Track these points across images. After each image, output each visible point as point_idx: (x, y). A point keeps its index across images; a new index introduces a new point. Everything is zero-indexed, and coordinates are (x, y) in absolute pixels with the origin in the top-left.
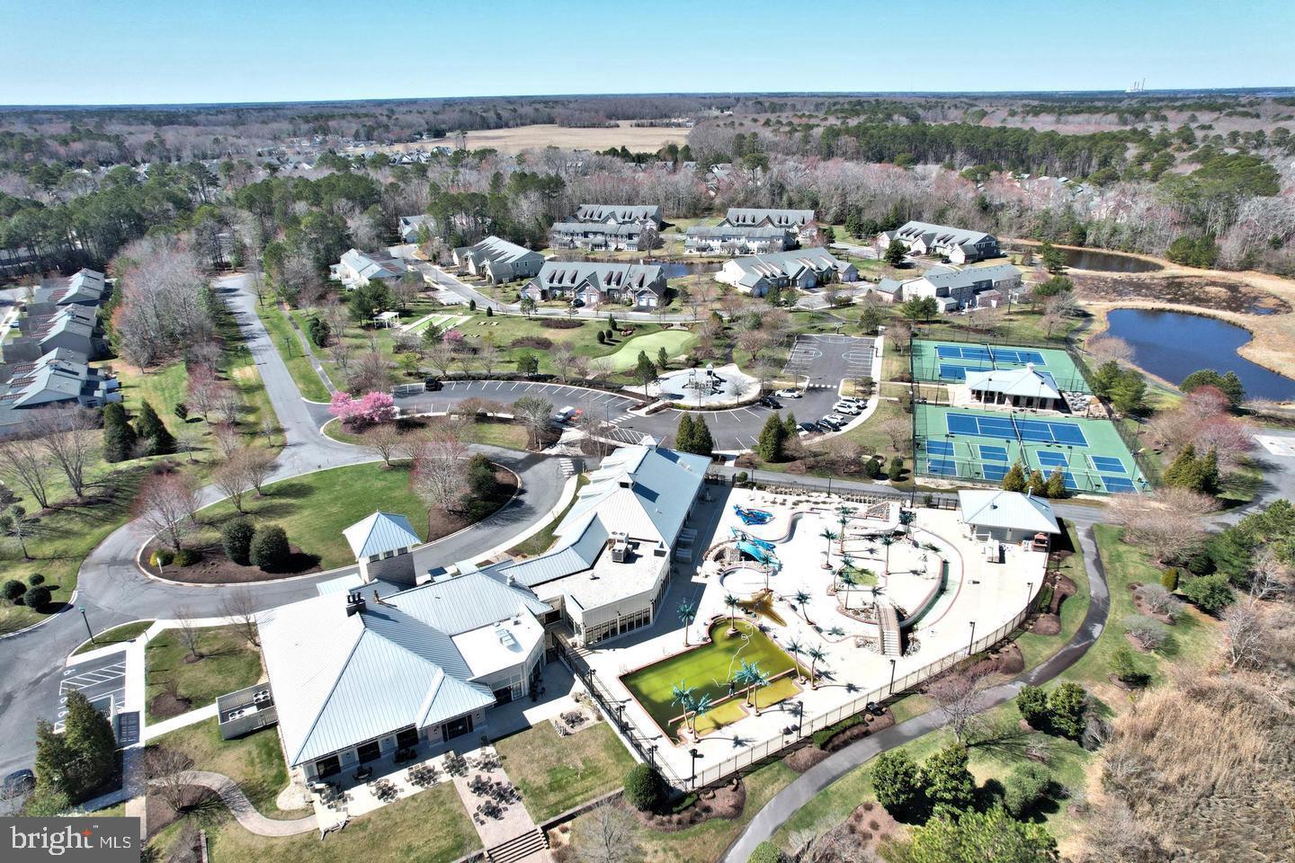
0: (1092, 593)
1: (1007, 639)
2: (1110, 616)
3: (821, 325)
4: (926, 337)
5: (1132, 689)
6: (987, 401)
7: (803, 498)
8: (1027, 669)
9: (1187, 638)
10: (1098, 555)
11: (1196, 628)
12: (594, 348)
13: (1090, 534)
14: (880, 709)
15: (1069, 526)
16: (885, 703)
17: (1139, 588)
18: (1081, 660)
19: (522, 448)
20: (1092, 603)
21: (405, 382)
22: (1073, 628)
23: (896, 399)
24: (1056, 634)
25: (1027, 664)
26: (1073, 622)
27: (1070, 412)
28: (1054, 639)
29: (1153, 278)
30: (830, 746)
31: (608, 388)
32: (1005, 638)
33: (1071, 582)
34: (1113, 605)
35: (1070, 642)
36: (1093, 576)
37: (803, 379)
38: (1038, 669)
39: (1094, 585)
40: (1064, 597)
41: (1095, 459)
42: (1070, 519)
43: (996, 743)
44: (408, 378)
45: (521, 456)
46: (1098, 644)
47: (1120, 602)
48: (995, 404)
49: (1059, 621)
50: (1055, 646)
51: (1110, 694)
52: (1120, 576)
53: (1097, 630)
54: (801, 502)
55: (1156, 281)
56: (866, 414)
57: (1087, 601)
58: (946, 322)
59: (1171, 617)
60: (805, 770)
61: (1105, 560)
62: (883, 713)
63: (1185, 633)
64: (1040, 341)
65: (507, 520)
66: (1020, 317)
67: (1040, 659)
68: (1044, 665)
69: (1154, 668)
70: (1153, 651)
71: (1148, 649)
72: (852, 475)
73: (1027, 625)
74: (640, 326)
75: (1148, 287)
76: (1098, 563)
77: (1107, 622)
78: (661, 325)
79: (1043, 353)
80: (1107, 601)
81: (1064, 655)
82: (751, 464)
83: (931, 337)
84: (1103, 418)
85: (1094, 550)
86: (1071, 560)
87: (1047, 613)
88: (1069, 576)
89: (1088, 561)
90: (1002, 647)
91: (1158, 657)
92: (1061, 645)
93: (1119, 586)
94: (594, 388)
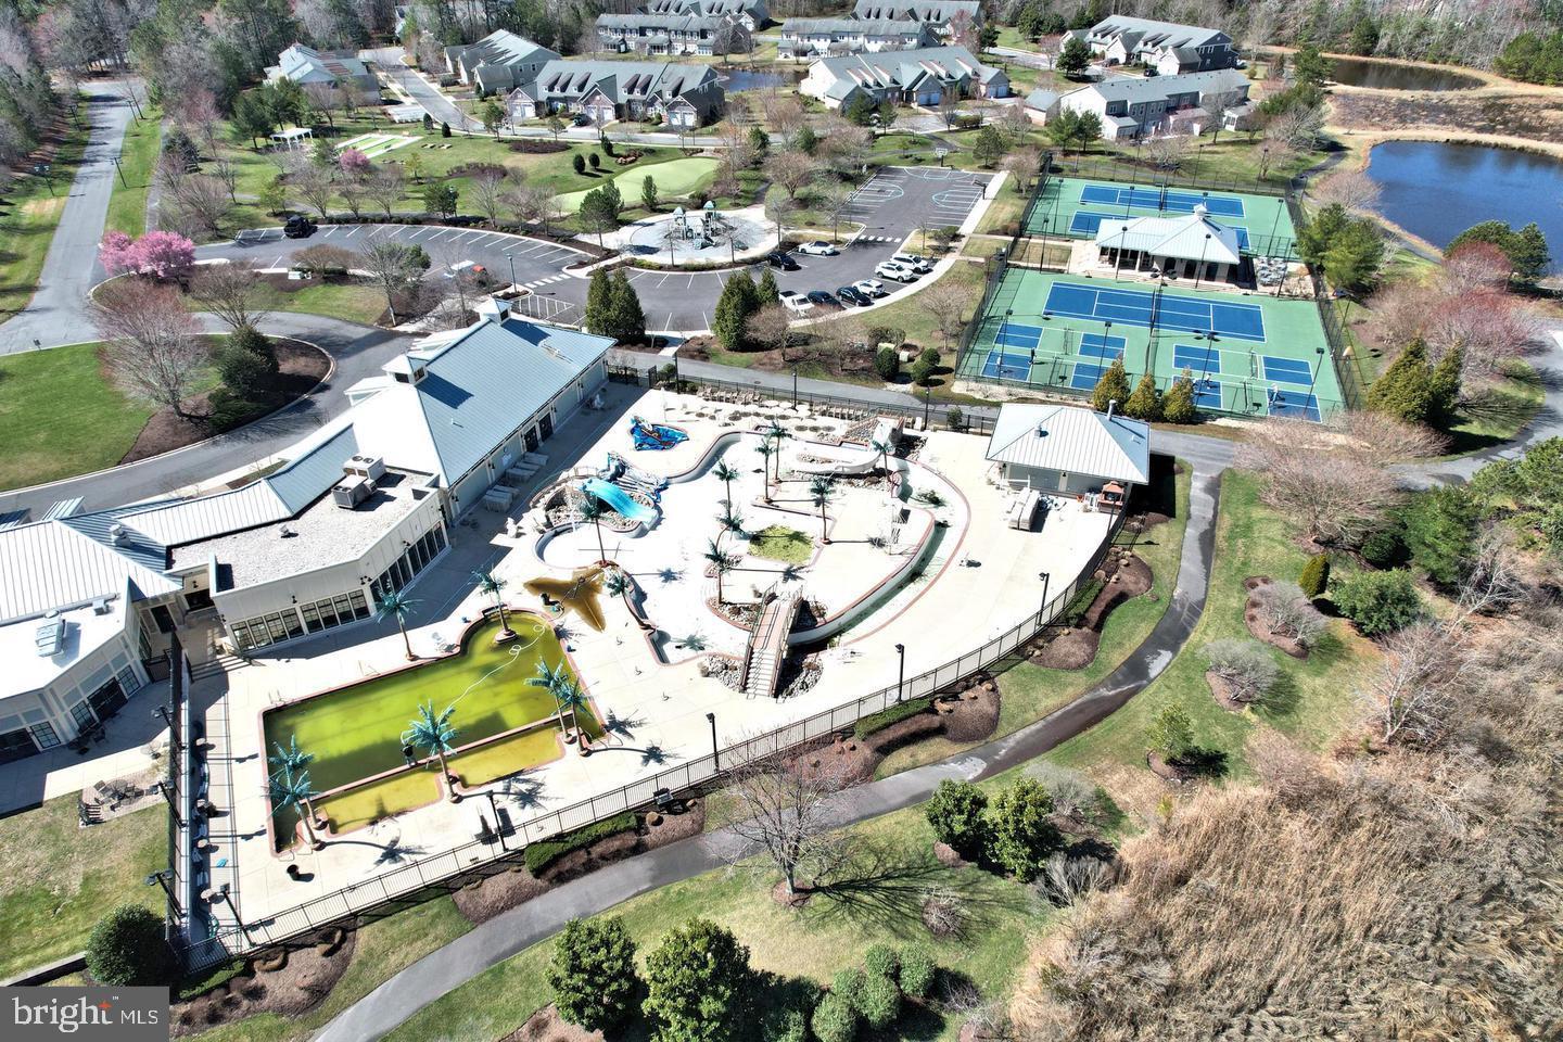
0: (1177, 593)
1: (983, 675)
2: (1194, 637)
3: (918, 152)
4: (1075, 173)
5: (1184, 780)
6: (1124, 265)
7: (752, 408)
8: (1000, 733)
9: (1318, 681)
10: (1213, 524)
11: (1342, 665)
12: (565, 180)
13: (1213, 488)
14: (683, 802)
15: (1181, 471)
16: (698, 790)
17: (1262, 587)
18: (1106, 721)
19: (368, 323)
20: (1169, 610)
21: (265, 224)
22: (1116, 658)
23: (982, 260)
24: (1080, 667)
25: (1003, 724)
26: (1120, 644)
27: (1254, 287)
28: (1072, 676)
29: (1464, 98)
30: (552, 872)
31: (551, 237)
32: (980, 671)
33: (1148, 572)
34: (1205, 617)
35: (1102, 684)
36: (1191, 562)
37: (853, 229)
38: (1020, 735)
39: (1186, 577)
40: (1122, 597)
41: (1268, 361)
42: (1187, 459)
43: (868, 885)
44: (272, 220)
45: (359, 332)
46: (1152, 689)
47: (1221, 612)
48: (1136, 272)
49: (1094, 644)
50: (1070, 690)
51: (1138, 790)
52: (1237, 563)
53: (1159, 663)
54: (746, 415)
55: (1467, 102)
56: (925, 281)
57: (1160, 607)
58: (1110, 154)
59: (1302, 644)
60: (487, 918)
61: (1221, 534)
62: (686, 810)
63: (1319, 674)
64: (1249, 183)
65: (269, 432)
66: (1230, 148)
67: (1031, 715)
68: (1033, 727)
69: (1239, 739)
70: (1247, 707)
71: (1239, 702)
72: (853, 375)
73: (1030, 648)
74: (651, 152)
75: (1450, 111)
76: (1208, 541)
77: (1183, 647)
78: (684, 150)
79: (1246, 201)
80: (1196, 610)
81: (1080, 709)
82: (701, 353)
83: (1082, 173)
84: (1306, 297)
85: (1210, 515)
86: (1162, 531)
87: (1078, 626)
88: (1146, 559)
89: (1192, 533)
90: (967, 688)
91: (1254, 718)
92: (1081, 689)
93: (1229, 581)
94: (533, 236)
